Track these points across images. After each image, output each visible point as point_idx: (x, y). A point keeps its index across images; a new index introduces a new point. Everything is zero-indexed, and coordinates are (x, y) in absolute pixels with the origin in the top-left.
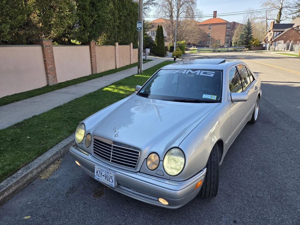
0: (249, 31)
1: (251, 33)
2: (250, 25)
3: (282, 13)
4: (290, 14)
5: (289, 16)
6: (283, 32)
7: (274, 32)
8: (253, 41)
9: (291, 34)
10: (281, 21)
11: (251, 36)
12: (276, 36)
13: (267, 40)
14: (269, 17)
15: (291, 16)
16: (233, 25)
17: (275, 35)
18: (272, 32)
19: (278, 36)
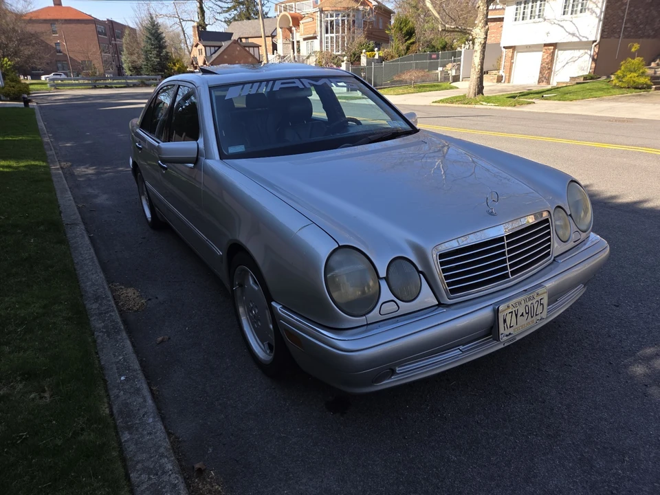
0: (159, 41)
1: (165, 47)
2: (158, 29)
3: (205, 9)
4: (220, 13)
5: (218, 17)
6: (220, 47)
7: (205, 46)
8: (174, 64)
9: (237, 53)
10: (207, 25)
11: (167, 53)
12: (211, 55)
13: (197, 64)
14: (184, 16)
15: (222, 17)
16: (111, 27)
17: (209, 54)
18: (201, 46)
19: (215, 56)
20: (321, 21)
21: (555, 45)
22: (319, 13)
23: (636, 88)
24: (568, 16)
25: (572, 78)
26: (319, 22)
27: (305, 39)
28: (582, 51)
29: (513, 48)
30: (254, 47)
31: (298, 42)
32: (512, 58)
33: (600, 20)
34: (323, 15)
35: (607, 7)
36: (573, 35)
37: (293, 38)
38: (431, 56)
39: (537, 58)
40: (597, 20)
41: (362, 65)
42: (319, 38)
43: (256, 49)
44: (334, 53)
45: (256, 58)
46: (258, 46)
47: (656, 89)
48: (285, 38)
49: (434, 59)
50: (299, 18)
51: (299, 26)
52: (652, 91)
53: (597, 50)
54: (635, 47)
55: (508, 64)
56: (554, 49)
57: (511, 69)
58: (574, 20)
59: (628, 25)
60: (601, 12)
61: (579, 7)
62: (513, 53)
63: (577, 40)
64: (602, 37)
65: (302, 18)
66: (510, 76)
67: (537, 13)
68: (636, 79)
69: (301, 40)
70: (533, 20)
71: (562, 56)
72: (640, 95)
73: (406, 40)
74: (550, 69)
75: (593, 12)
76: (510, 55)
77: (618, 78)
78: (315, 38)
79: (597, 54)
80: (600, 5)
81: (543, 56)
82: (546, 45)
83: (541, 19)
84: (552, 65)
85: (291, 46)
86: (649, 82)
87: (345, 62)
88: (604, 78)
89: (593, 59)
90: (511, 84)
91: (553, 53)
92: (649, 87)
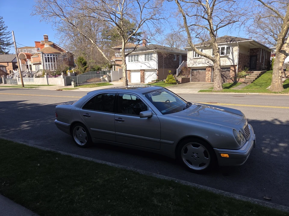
20: (43, 57)
21: (144, 70)
22: (41, 54)
23: (173, 84)
24: (147, 61)
25: (152, 81)
26: (42, 57)
27: (34, 64)
28: (153, 72)
29: (130, 71)
30: (3, 67)
31: (30, 65)
32: (130, 74)
33: (157, 63)
34: (43, 55)
35: (158, 59)
36: (150, 67)
37: (27, 63)
38: (97, 72)
39: (139, 75)
40: (156, 63)
41: (68, 76)
42: (42, 64)
43: (4, 68)
44: (51, 70)
45: (4, 72)
46: (5, 67)
47: (178, 84)
48: (23, 63)
49: (98, 74)
50: (30, 56)
51: (30, 59)
52: (177, 85)
53: (158, 72)
54: (170, 71)
55: (129, 76)
56: (144, 71)
57: (130, 77)
58: (149, 62)
59: (165, 64)
60: (157, 60)
61: (150, 59)
62: (130, 72)
63: (151, 69)
64: (158, 68)
65: (32, 55)
66: (130, 80)
67: (136, 60)
68: (172, 81)
69: (32, 64)
70: (135, 62)
71: (147, 74)
72: (174, 86)
73: (84, 66)
74: (144, 78)
75: (155, 61)
76: (129, 73)
77: (167, 81)
78: (40, 64)
79: (158, 73)
80: (156, 58)
81: (141, 74)
82: (141, 70)
83: (138, 62)
84: (144, 76)
85: (26, 67)
86: (176, 82)
87: (62, 75)
88: (161, 81)
89: (157, 75)
90: (131, 83)
91: (144, 73)
92: (176, 83)
